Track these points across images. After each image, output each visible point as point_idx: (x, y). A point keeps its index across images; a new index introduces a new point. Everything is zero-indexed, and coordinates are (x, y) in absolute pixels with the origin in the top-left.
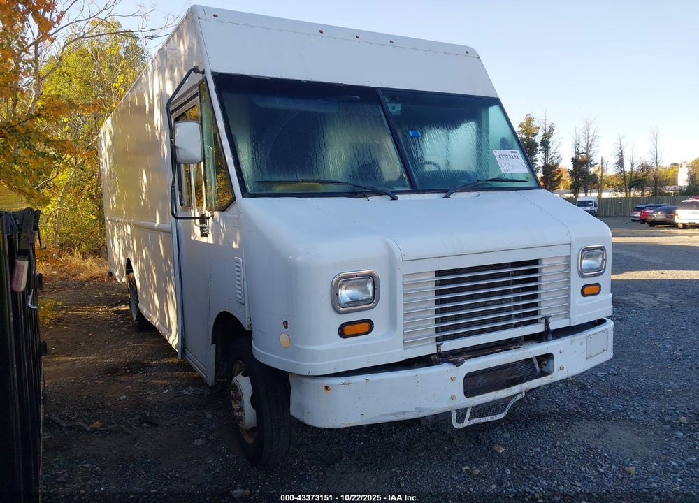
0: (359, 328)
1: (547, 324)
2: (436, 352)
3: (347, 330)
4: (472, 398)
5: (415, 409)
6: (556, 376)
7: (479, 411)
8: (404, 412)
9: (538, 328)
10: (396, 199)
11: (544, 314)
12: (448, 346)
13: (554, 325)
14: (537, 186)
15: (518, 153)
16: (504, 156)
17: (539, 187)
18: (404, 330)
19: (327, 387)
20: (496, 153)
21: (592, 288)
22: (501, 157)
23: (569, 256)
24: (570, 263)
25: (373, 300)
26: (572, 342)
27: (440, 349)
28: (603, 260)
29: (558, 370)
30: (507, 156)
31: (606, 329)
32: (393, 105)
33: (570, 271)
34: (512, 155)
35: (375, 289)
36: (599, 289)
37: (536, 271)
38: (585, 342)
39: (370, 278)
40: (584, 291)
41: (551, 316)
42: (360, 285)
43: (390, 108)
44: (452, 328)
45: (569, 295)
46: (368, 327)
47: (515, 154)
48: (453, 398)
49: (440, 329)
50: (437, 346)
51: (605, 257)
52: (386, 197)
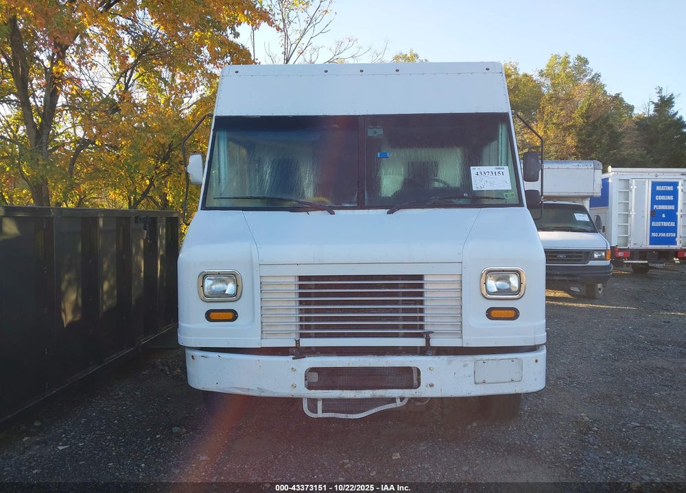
0: (222, 315)
1: (428, 341)
2: (295, 346)
3: (213, 315)
4: (313, 391)
5: (258, 388)
6: (423, 392)
7: (329, 404)
8: (249, 389)
9: (419, 342)
10: (334, 214)
11: (427, 329)
12: (305, 343)
13: (435, 342)
14: (518, 203)
15: (506, 169)
16: (483, 174)
17: (520, 204)
18: (262, 323)
19: (193, 357)
20: (474, 170)
21: (503, 312)
22: (479, 174)
23: (461, 275)
24: (461, 282)
25: (235, 295)
26: (449, 362)
27: (299, 344)
28: (520, 284)
29: (426, 386)
30: (487, 173)
31: (516, 358)
32: (375, 129)
33: (461, 290)
34: (497, 171)
35: (237, 286)
36: (514, 314)
37: (421, 286)
38: (471, 365)
39: (233, 276)
40: (490, 314)
41: (433, 332)
42: (222, 281)
43: (370, 133)
44: (317, 327)
45: (461, 315)
46: (233, 316)
47: (501, 171)
48: (294, 386)
49: (304, 327)
50: (296, 341)
51: (524, 281)
52: (326, 211)
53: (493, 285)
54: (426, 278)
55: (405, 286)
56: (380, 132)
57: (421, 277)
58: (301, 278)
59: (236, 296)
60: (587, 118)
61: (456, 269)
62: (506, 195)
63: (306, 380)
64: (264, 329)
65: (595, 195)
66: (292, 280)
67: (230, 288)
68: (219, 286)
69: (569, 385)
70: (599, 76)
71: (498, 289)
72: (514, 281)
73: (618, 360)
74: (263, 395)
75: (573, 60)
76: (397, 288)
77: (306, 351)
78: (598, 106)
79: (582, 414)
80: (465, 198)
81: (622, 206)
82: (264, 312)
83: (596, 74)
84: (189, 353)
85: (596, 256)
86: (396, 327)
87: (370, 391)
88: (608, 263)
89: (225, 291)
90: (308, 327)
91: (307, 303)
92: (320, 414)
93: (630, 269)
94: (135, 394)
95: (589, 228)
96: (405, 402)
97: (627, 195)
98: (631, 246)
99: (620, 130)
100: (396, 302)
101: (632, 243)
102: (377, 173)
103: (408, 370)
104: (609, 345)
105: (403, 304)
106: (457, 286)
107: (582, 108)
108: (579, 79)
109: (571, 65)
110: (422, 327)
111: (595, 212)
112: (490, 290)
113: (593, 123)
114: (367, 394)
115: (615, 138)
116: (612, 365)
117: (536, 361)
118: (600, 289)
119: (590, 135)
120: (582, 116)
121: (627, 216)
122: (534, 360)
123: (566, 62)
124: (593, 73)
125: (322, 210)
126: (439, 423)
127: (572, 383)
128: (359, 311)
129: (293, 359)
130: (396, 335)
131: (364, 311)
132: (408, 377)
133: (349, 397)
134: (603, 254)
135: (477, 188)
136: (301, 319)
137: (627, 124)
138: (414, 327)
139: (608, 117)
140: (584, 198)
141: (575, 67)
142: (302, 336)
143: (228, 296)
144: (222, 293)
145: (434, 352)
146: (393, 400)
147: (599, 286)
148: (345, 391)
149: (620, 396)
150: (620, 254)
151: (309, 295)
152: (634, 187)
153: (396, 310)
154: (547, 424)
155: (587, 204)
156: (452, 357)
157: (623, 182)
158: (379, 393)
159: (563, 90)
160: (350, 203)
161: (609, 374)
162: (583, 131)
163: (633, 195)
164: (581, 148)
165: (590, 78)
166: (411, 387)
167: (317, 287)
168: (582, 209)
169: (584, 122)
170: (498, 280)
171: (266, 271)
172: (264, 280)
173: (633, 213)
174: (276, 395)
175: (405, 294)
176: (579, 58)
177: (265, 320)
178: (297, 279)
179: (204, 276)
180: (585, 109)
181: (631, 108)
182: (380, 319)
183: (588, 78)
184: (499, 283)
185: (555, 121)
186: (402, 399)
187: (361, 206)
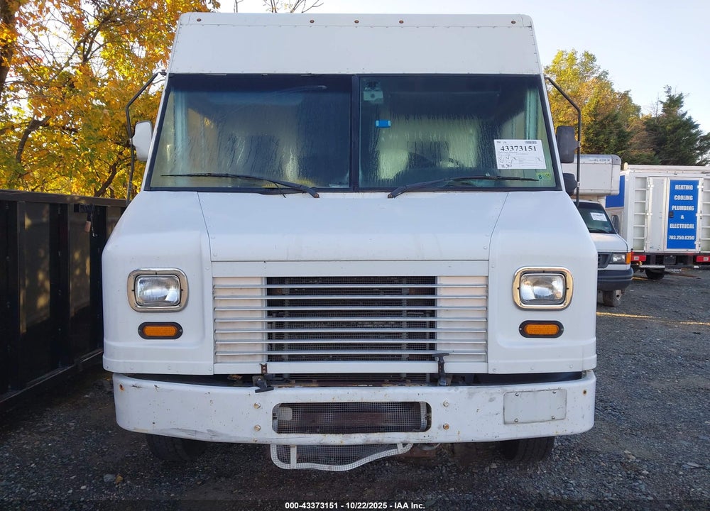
0: (162, 330)
1: (441, 365)
2: (260, 373)
3: (148, 330)
4: (284, 435)
5: (208, 430)
6: (435, 435)
7: (306, 453)
8: (196, 431)
9: (430, 368)
10: (318, 197)
11: (440, 349)
12: (275, 368)
13: (452, 367)
14: (555, 186)
15: (539, 144)
16: (510, 148)
17: (557, 188)
18: (215, 341)
19: (121, 386)
20: (498, 144)
21: (542, 326)
22: (505, 148)
23: (487, 277)
24: (487, 286)
25: (178, 303)
26: (471, 395)
27: (266, 370)
28: (566, 289)
29: (439, 428)
30: (515, 148)
31: (559, 389)
32: (373, 92)
33: (487, 297)
34: (528, 146)
35: (181, 290)
36: (556, 330)
37: (433, 291)
38: (500, 398)
39: (174, 278)
40: (525, 329)
41: (448, 354)
42: (160, 284)
43: (367, 96)
44: (292, 347)
45: (487, 330)
46: (176, 331)
47: (532, 145)
48: (257, 429)
49: (274, 347)
50: (262, 366)
51: (570, 286)
52: (308, 195)
53: (529, 291)
54: (439, 281)
55: (411, 292)
56: (379, 95)
57: (432, 280)
58: (270, 280)
59: (181, 304)
60: (595, 116)
61: (480, 269)
62: (540, 176)
63: (274, 418)
64: (218, 350)
65: (613, 193)
66: (258, 282)
67: (172, 294)
68: (156, 291)
69: (603, 411)
70: (607, 74)
71: (536, 296)
72: (558, 285)
73: (653, 380)
74: (216, 439)
75: (580, 57)
76: (401, 294)
77: (276, 379)
78: (606, 104)
79: (626, 452)
80: (488, 178)
81: (638, 207)
82: (218, 327)
83: (604, 72)
84: (117, 381)
85: (615, 259)
86: (398, 346)
87: (361, 434)
88: (628, 267)
89: (166, 297)
90: (280, 347)
91: (279, 314)
92: (294, 465)
93: (644, 274)
94: (68, 426)
95: (606, 228)
96: (408, 448)
97: (643, 194)
98: (647, 249)
99: (628, 130)
100: (399, 313)
101: (649, 246)
102: (375, 146)
103: (413, 406)
104: (639, 361)
105: (408, 316)
106: (481, 292)
107: (589, 106)
108: (585, 77)
109: (578, 61)
110: (432, 347)
111: (611, 211)
112: (525, 297)
113: (601, 122)
114: (358, 439)
115: (623, 137)
116: (648, 386)
117: (585, 392)
118: (618, 296)
119: (597, 135)
120: (590, 114)
121: (643, 218)
122: (582, 392)
123: (572, 59)
124: (601, 71)
125: (304, 192)
126: (449, 464)
127: (606, 408)
128: (348, 324)
129: (257, 391)
130: (398, 358)
131: (355, 325)
132: (414, 416)
133: (333, 443)
134: (623, 257)
135: (503, 166)
136: (270, 336)
137: (634, 124)
138: (422, 347)
139: (616, 116)
140: (599, 196)
141: (583, 64)
142: (271, 359)
143: (169, 303)
144: (162, 301)
145: (450, 381)
146: (394, 446)
147: (618, 292)
148: (327, 435)
149: (665, 425)
150: (636, 258)
151: (281, 303)
152: (651, 186)
153: (399, 324)
154: (584, 465)
155: (603, 202)
156: (473, 389)
157: (639, 181)
158: (374, 438)
159: (568, 88)
160: (340, 184)
161: (646, 397)
162: (591, 131)
163: (650, 194)
164: (588, 148)
165: (597, 75)
166: (417, 428)
167: (292, 292)
168: (598, 208)
169: (592, 121)
170: (535, 284)
171: (220, 270)
172: (218, 283)
173: (649, 214)
174: (233, 440)
175: (410, 303)
176: (587, 55)
177: (219, 337)
178: (265, 281)
179: (137, 276)
180: (593, 106)
181: (638, 109)
182: (376, 335)
183: (595, 75)
184: (537, 288)
185: (561, 119)
186: (404, 445)
187: (354, 187)
